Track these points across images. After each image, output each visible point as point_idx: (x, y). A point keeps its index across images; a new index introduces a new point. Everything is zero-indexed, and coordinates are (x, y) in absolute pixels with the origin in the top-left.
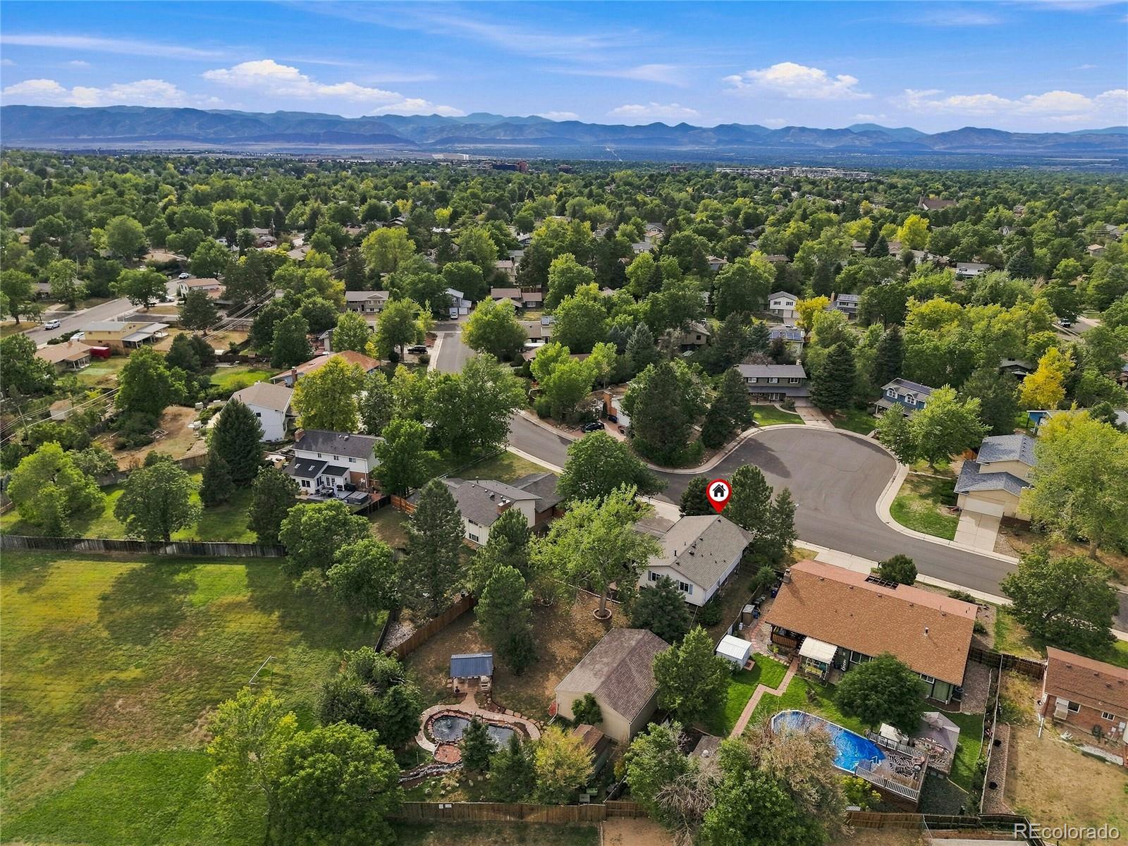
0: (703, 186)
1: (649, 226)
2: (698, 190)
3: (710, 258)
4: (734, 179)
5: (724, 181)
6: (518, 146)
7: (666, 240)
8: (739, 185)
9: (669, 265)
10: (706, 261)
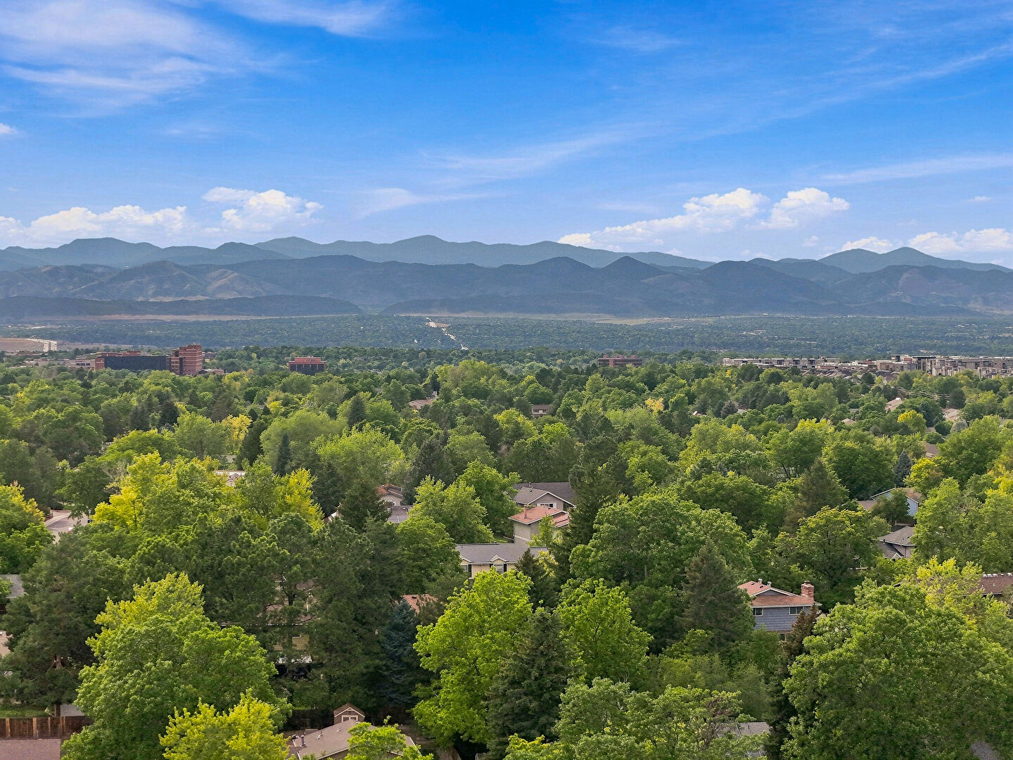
0: (691, 398)
1: (526, 494)
2: (677, 404)
3: (752, 589)
4: (776, 378)
5: (749, 386)
6: (191, 318)
7: (583, 528)
8: (793, 393)
9: (595, 617)
10: (737, 599)
